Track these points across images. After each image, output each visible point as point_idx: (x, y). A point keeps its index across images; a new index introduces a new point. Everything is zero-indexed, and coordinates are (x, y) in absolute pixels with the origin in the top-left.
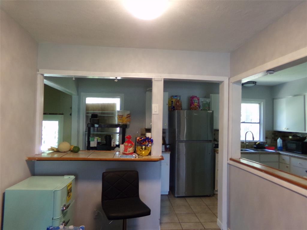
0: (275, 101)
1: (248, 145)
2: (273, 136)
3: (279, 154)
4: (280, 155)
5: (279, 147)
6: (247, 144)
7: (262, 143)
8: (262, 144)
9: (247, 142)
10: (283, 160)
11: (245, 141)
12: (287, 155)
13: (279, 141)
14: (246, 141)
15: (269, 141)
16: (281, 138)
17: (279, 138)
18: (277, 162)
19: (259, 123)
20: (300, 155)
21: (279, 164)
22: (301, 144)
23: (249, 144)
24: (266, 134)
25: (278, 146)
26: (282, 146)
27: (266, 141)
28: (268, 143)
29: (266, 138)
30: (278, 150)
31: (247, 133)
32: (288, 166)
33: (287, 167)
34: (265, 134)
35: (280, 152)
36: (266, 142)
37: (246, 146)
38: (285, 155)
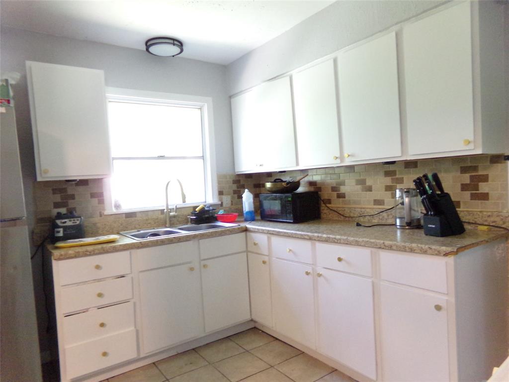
0: (233, 100)
1: (174, 216)
2: (235, 187)
3: (246, 230)
4: (248, 233)
5: (247, 213)
6: (172, 214)
7: (211, 208)
8: (209, 211)
9: (171, 210)
10: (255, 244)
11: (165, 208)
12: (263, 232)
13: (247, 198)
14: (170, 207)
15: (227, 200)
16: (250, 191)
17: (246, 190)
18: (244, 252)
19: (203, 157)
20: (290, 226)
21: (247, 255)
22: (290, 199)
23: (176, 214)
24: (219, 183)
25: (244, 210)
26: (253, 209)
27: (221, 200)
28: (224, 205)
29: (221, 193)
30: (246, 220)
31: (168, 184)
32: (266, 259)
33: (264, 262)
34: (216, 185)
35: (249, 226)
36: (220, 203)
37: (170, 221)
38: (258, 231)
